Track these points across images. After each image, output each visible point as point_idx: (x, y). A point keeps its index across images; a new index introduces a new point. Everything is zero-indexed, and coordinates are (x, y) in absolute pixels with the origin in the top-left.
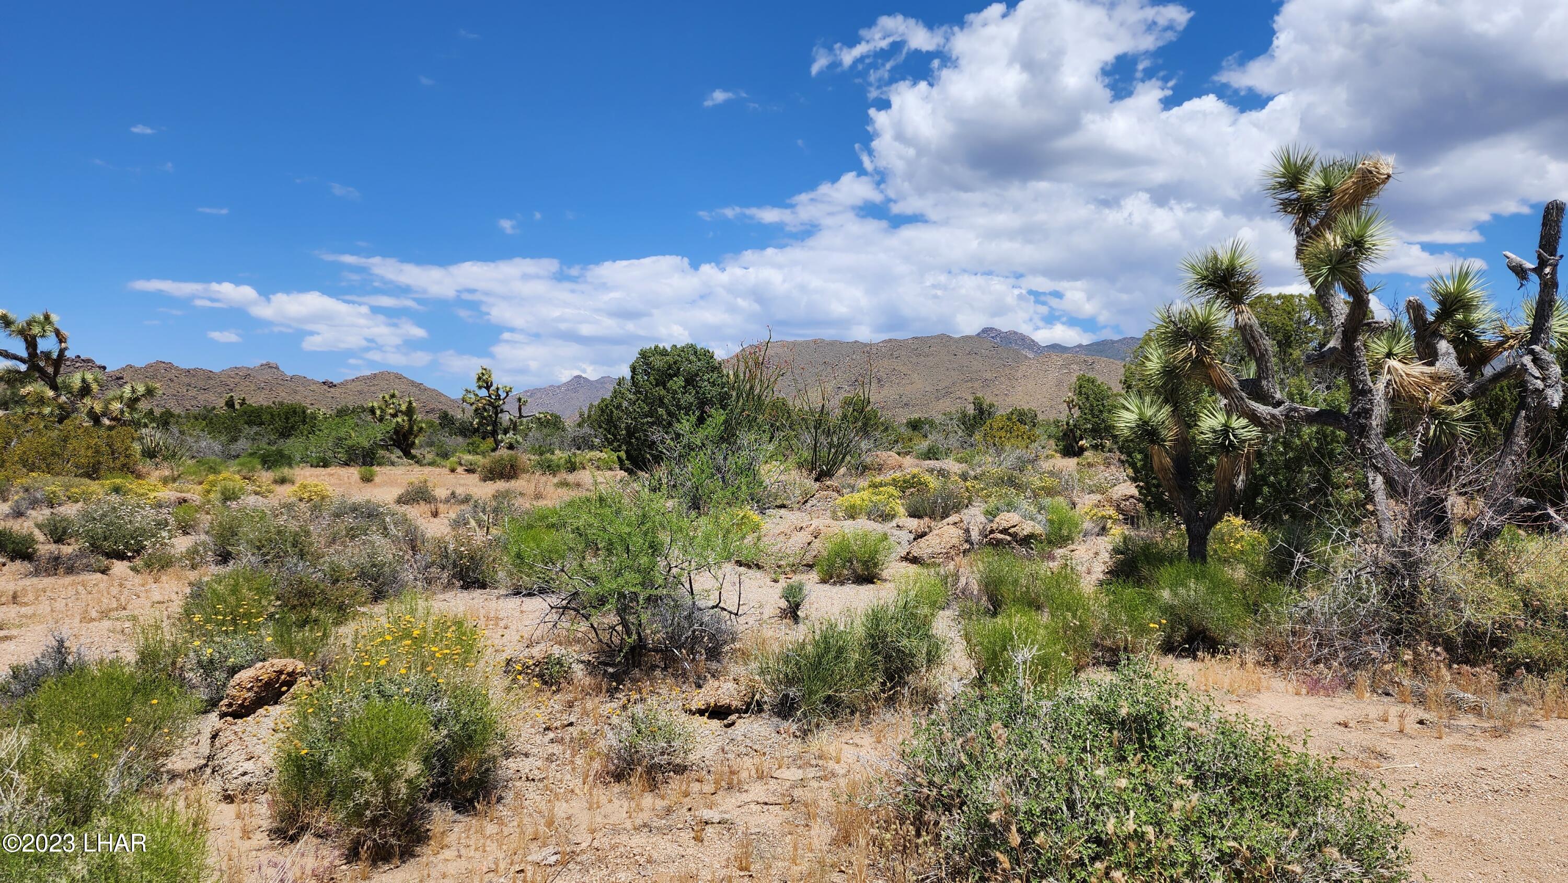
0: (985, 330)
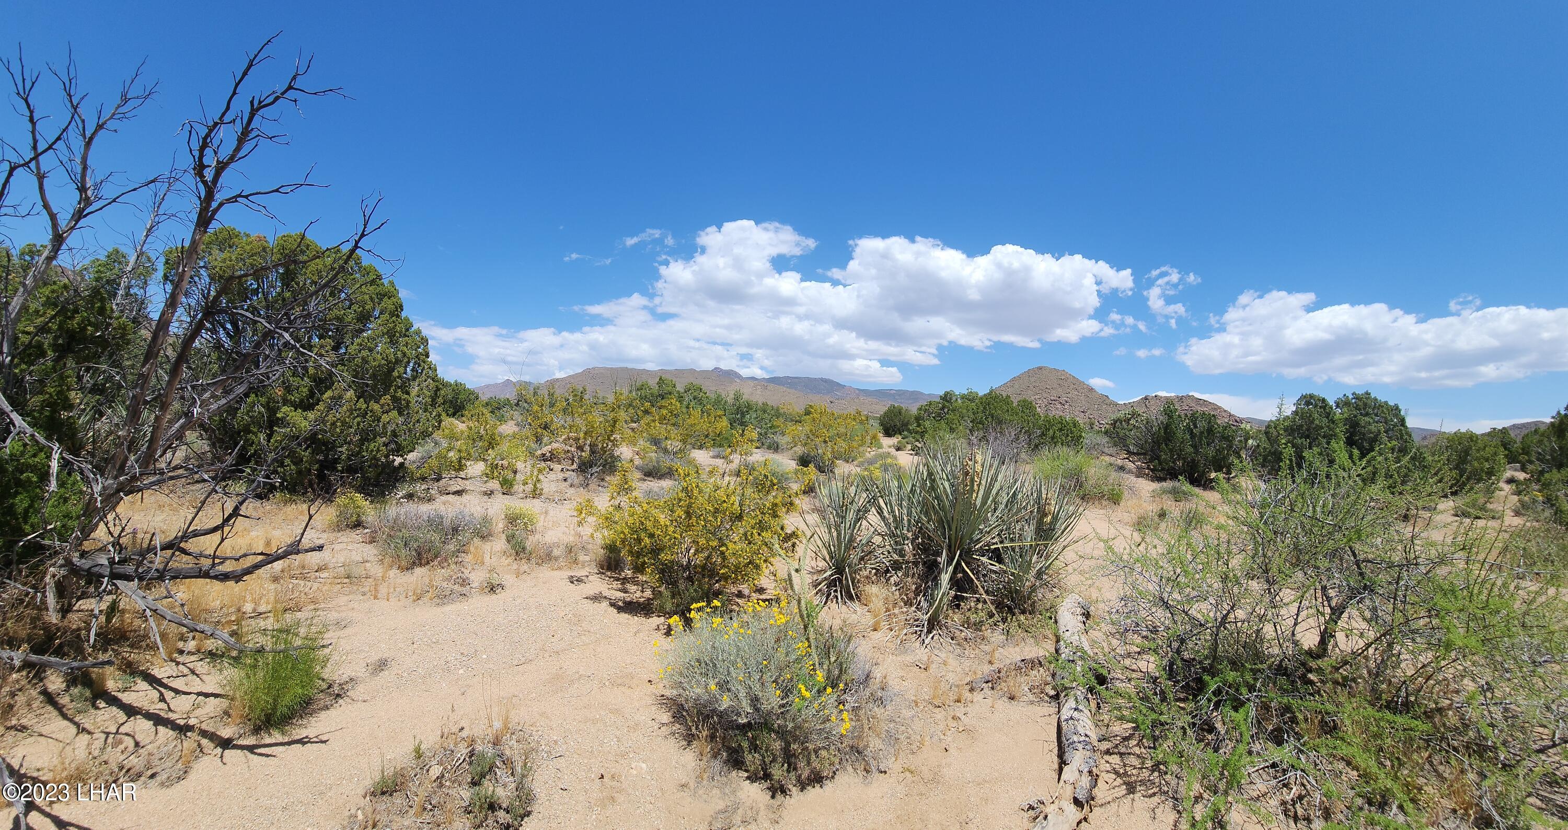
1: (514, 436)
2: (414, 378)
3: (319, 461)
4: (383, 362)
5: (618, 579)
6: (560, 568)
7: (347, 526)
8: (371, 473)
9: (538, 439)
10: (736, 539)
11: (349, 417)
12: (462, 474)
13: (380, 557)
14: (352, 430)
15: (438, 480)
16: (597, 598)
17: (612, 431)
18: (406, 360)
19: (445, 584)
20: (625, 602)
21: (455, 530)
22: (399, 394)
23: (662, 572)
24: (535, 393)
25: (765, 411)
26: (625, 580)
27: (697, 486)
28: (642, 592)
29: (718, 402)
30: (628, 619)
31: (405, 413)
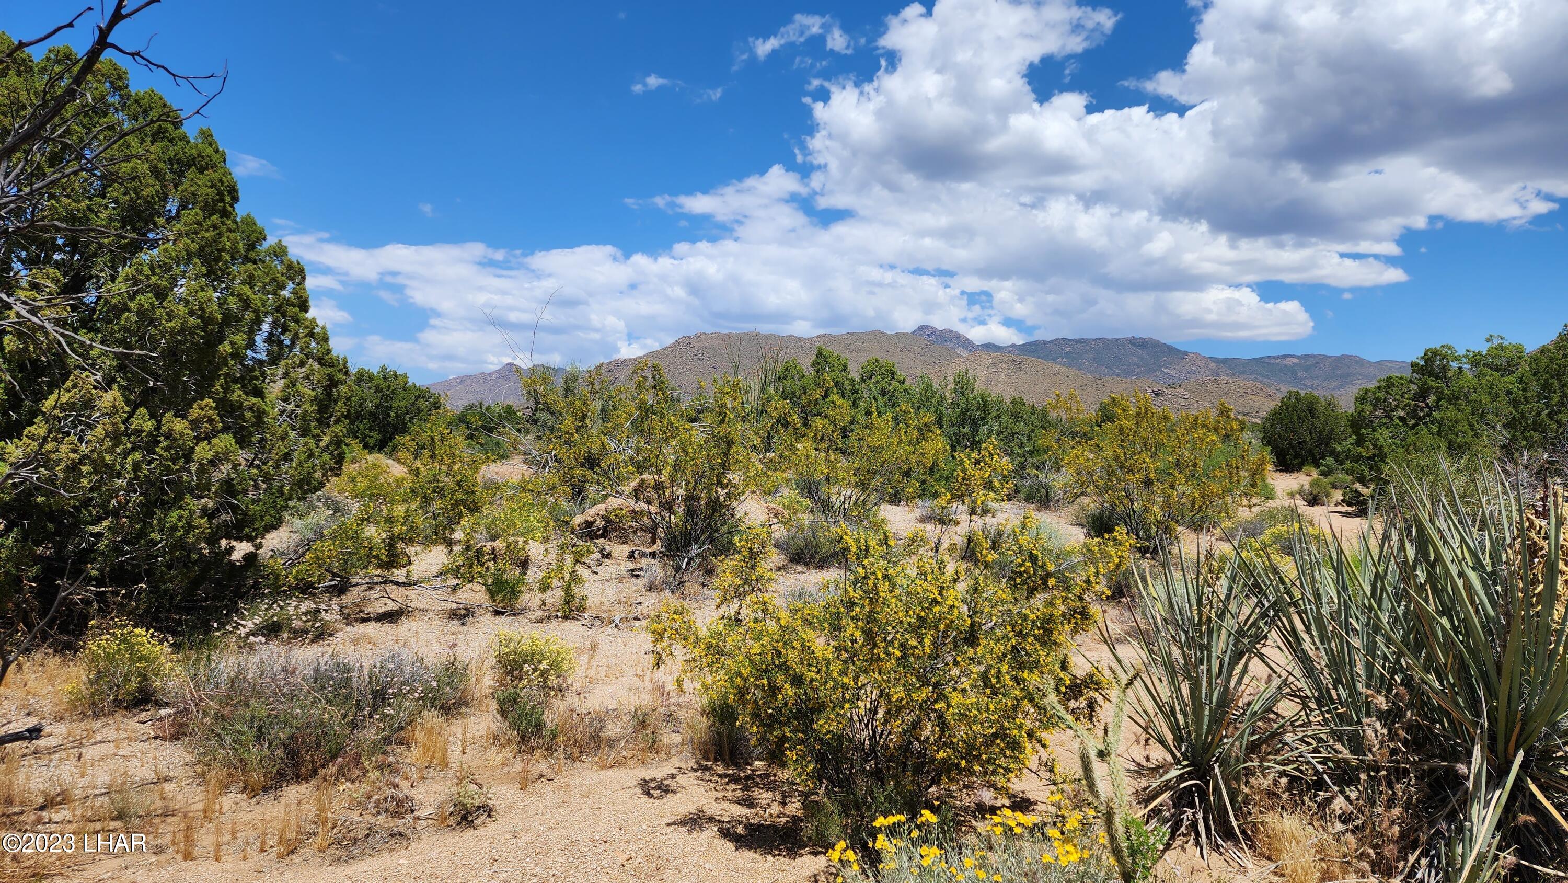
0: (921, 328)
1: (523, 487)
2: (274, 360)
3: (38, 559)
4: (193, 321)
5: (735, 779)
6: (618, 764)
7: (117, 703)
8: (175, 583)
9: (578, 493)
10: (965, 683)
11: (111, 451)
12: (399, 574)
13: (199, 769)
14: (120, 482)
15: (341, 590)
16: (695, 821)
17: (723, 465)
18: (249, 316)
19: (354, 816)
20: (749, 827)
21: (380, 696)
22: (237, 394)
23: (820, 758)
24: (568, 391)
25: (1017, 417)
26: (748, 783)
27: (885, 576)
28: (784, 804)
29: (926, 399)
30: (753, 860)
31: (255, 438)
